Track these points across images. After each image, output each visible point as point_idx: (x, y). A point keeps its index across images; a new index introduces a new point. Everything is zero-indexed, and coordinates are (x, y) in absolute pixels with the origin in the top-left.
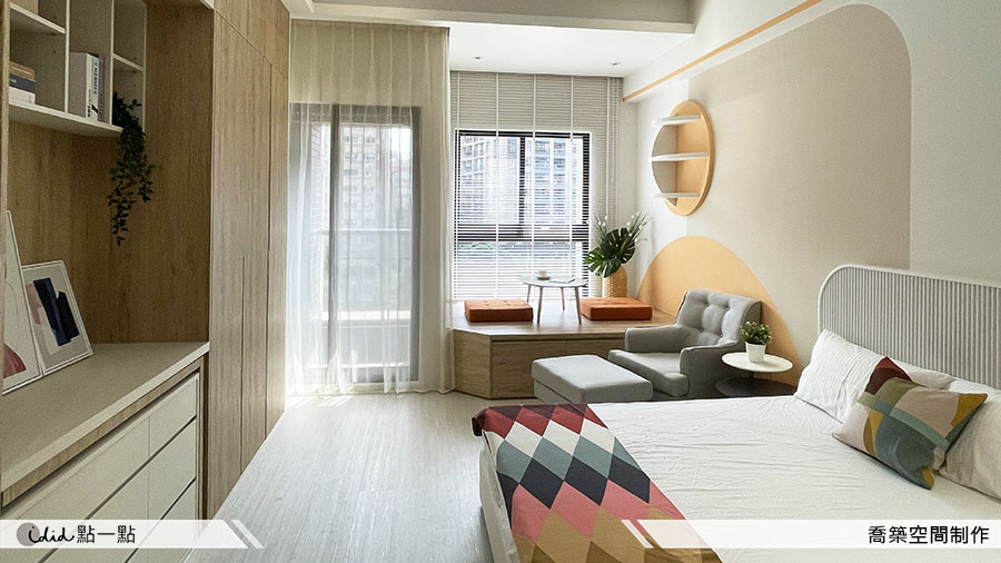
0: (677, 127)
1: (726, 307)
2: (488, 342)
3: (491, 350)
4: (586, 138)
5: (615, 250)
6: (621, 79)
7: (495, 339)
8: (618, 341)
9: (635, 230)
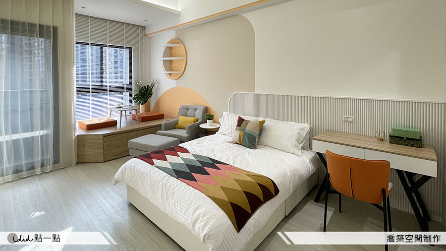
0: (171, 48)
1: (196, 110)
2: (102, 137)
3: (103, 140)
4: (130, 49)
5: (144, 94)
6: (145, 27)
7: (105, 136)
8: (159, 127)
9: (153, 86)
